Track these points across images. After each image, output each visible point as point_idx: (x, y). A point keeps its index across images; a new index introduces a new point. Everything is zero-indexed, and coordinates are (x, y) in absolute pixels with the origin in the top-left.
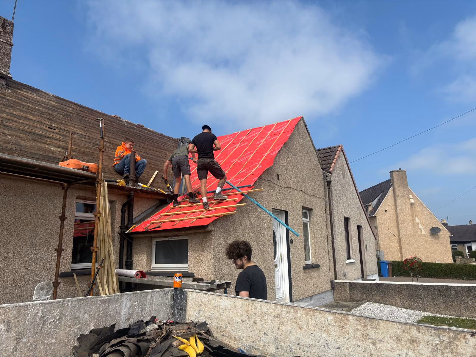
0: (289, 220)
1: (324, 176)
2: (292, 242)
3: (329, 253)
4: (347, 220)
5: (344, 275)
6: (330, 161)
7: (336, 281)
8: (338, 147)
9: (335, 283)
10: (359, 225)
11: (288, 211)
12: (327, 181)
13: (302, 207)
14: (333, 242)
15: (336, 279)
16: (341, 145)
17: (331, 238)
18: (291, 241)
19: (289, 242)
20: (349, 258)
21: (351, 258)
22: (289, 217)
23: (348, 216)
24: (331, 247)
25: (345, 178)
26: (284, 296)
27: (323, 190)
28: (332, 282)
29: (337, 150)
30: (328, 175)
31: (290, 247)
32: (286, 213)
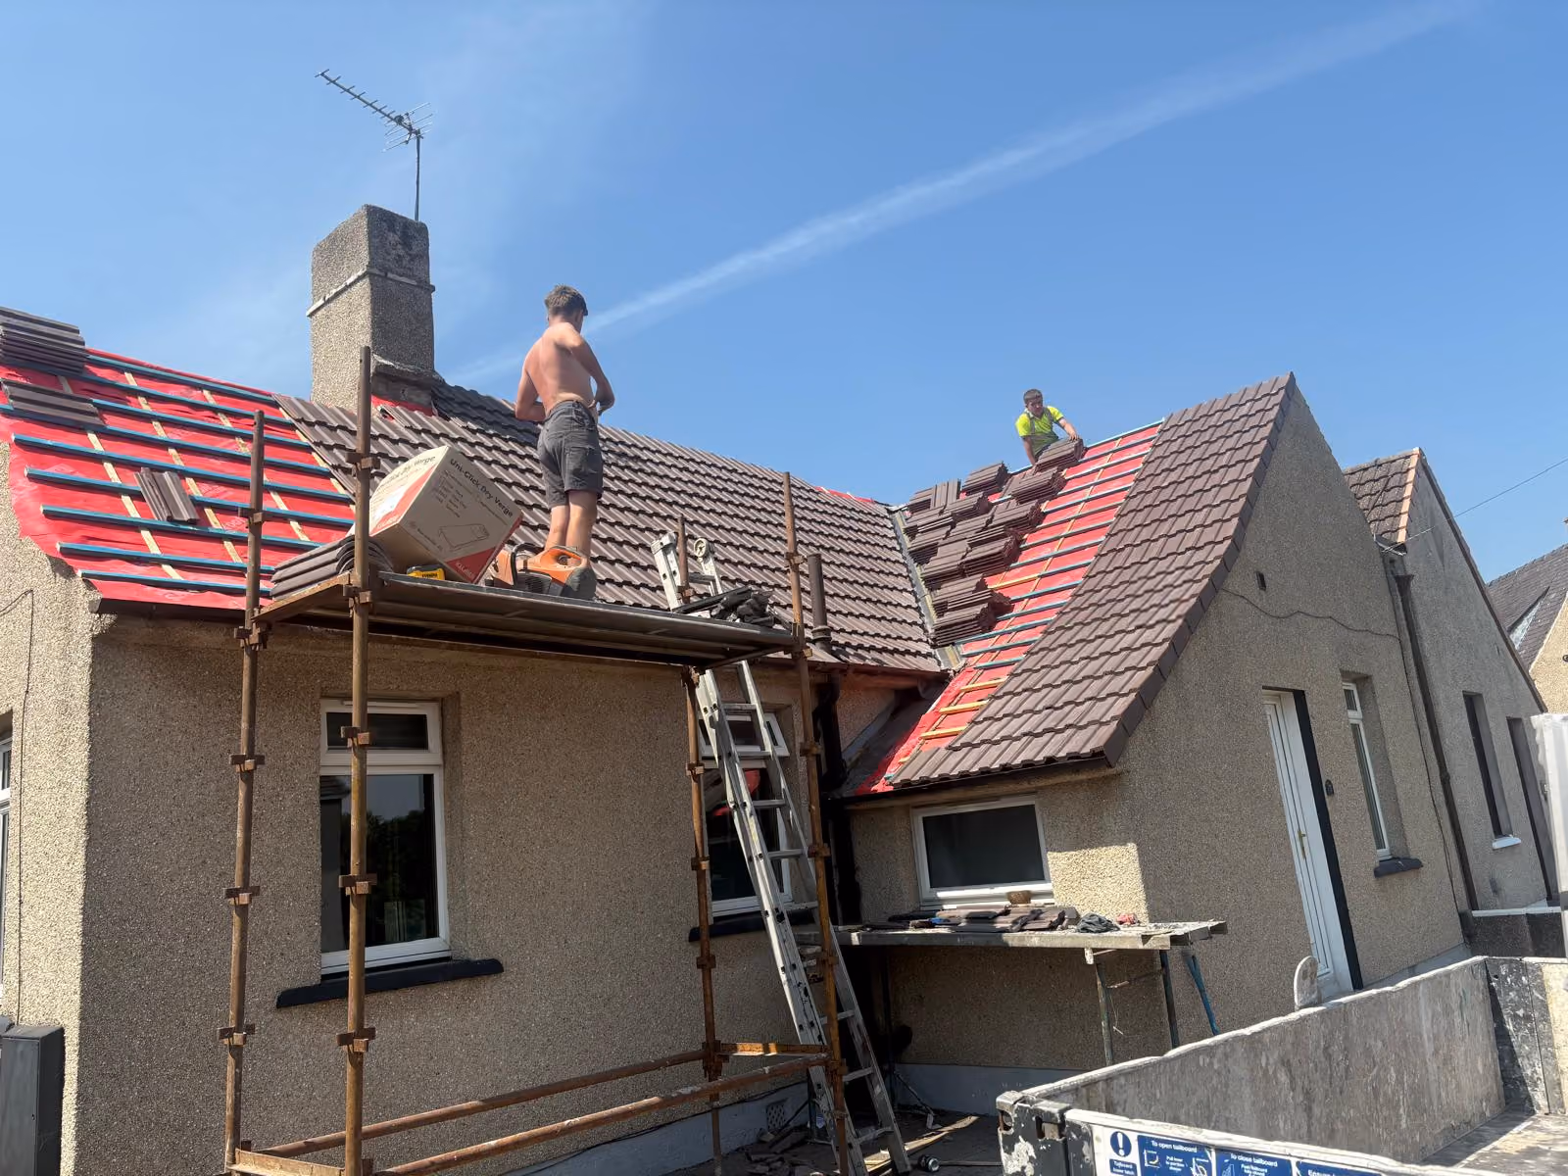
0: (1311, 718)
1: (1383, 561)
2: (1331, 792)
3: (1439, 821)
4: (1472, 702)
5: (1495, 891)
6: (1390, 509)
7: (1476, 913)
8: (1408, 457)
9: (1474, 918)
10: (1512, 715)
11: (1303, 692)
12: (1398, 579)
13: (1342, 671)
14: (1445, 781)
15: (1474, 906)
16: (1416, 450)
17: (1437, 768)
18: (1327, 786)
19: (1321, 791)
20: (1498, 832)
21: (1504, 833)
22: (1312, 709)
23: (1474, 689)
24: (1441, 799)
25: (1446, 560)
26: (1330, 969)
27: (1388, 608)
28: (1463, 917)
29: (1405, 467)
30: (1396, 558)
31: (1329, 809)
32: (1300, 697)
